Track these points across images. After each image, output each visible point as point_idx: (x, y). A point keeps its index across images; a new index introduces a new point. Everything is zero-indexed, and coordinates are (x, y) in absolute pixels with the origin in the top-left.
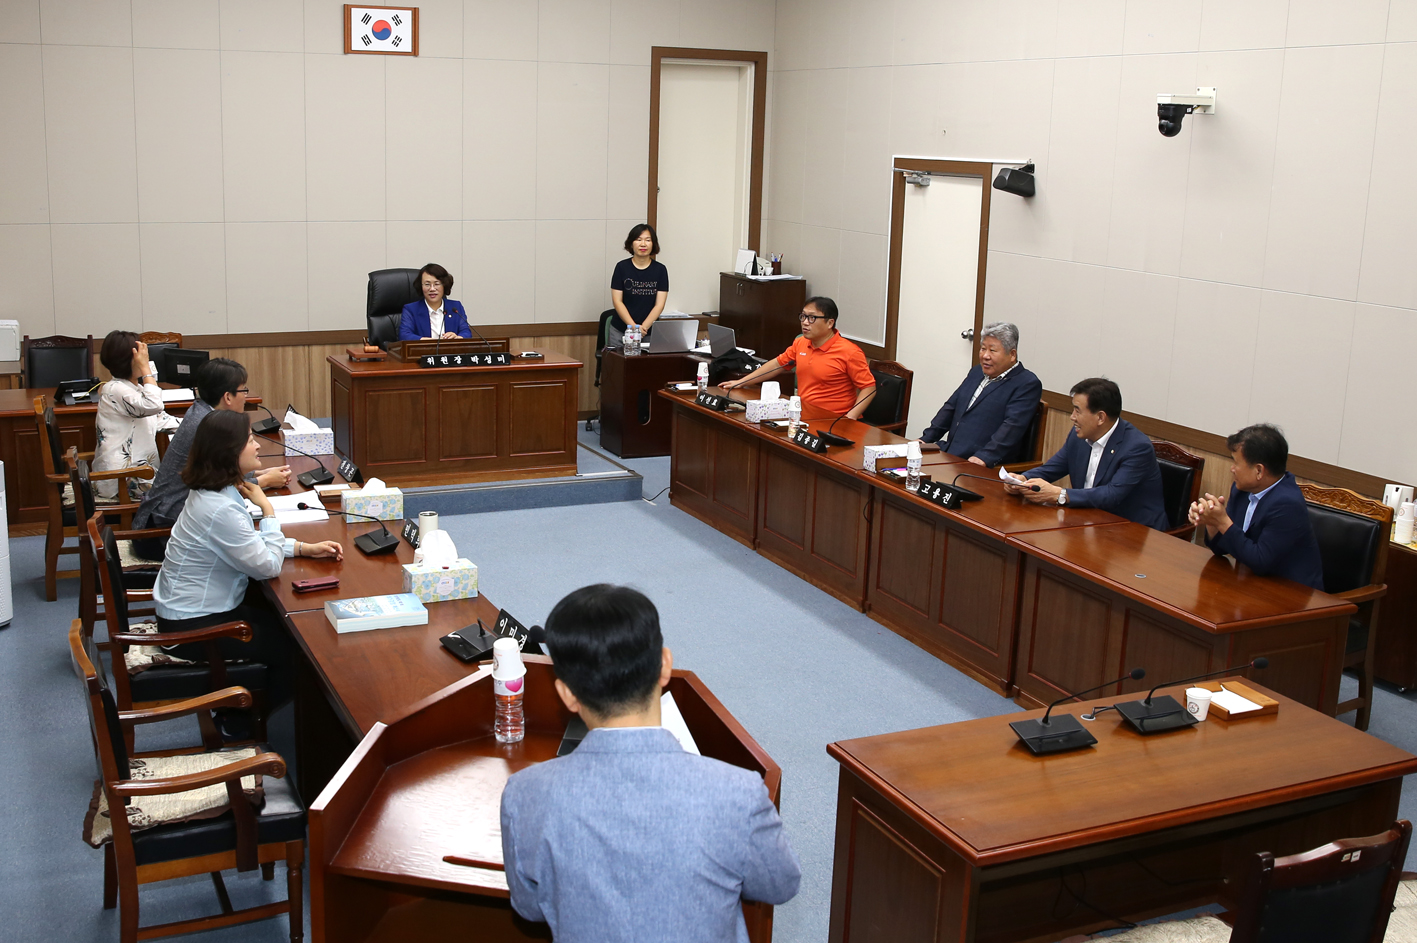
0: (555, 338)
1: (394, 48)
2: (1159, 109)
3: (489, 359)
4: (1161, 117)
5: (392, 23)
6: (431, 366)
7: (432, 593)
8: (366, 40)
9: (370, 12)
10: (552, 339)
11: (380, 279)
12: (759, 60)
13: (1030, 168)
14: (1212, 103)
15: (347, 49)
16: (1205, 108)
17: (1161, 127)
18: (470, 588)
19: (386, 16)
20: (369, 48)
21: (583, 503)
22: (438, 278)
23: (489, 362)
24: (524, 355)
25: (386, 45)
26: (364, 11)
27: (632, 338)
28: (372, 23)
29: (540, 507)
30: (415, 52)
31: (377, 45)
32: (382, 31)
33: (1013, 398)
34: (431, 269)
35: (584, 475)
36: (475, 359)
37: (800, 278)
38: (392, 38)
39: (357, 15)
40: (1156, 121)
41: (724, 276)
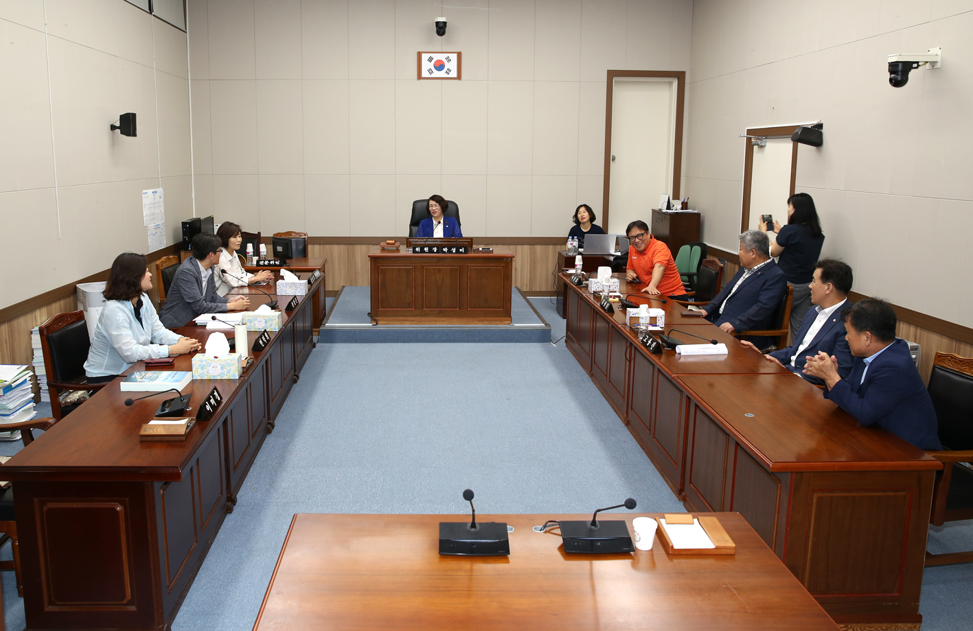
0: (544, 246)
1: (446, 76)
2: (889, 66)
3: (454, 250)
4: (891, 72)
5: (445, 61)
6: (418, 252)
7: (205, 373)
8: (430, 71)
9: (432, 55)
10: (542, 246)
11: (418, 205)
12: (680, 76)
13: (820, 126)
14: (938, 59)
15: (420, 77)
16: (933, 64)
17: (891, 80)
18: (232, 372)
19: (442, 57)
20: (432, 76)
21: (510, 342)
22: (437, 202)
23: (454, 252)
24: (480, 249)
25: (442, 74)
26: (428, 55)
27: (571, 244)
28: (433, 61)
29: (482, 342)
30: (459, 77)
31: (437, 74)
32: (440, 66)
33: (765, 287)
34: (435, 198)
35: (515, 325)
36: (445, 250)
37: (696, 212)
38: (445, 69)
39: (425, 57)
40: (888, 76)
41: (654, 211)
